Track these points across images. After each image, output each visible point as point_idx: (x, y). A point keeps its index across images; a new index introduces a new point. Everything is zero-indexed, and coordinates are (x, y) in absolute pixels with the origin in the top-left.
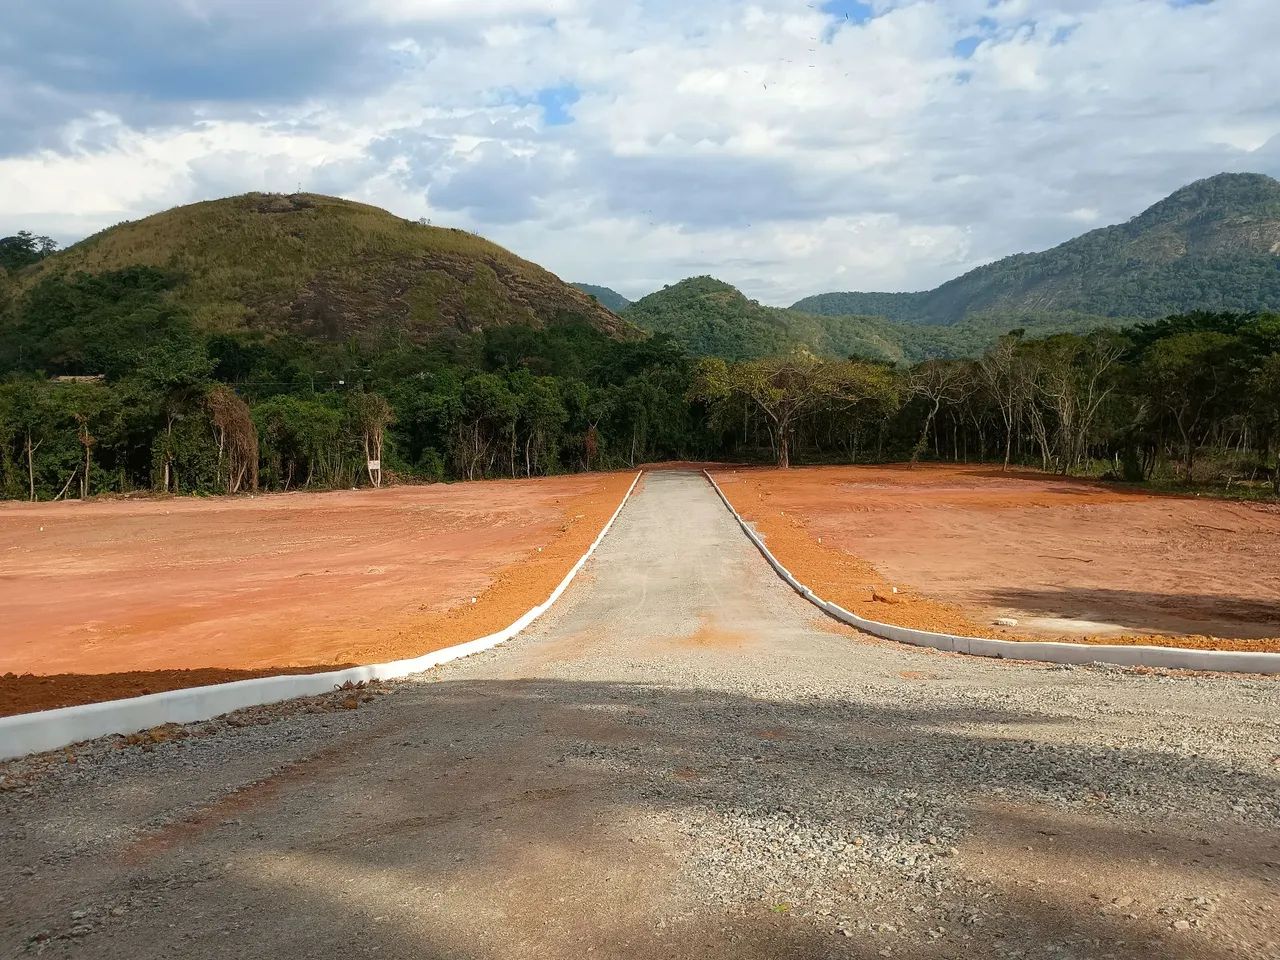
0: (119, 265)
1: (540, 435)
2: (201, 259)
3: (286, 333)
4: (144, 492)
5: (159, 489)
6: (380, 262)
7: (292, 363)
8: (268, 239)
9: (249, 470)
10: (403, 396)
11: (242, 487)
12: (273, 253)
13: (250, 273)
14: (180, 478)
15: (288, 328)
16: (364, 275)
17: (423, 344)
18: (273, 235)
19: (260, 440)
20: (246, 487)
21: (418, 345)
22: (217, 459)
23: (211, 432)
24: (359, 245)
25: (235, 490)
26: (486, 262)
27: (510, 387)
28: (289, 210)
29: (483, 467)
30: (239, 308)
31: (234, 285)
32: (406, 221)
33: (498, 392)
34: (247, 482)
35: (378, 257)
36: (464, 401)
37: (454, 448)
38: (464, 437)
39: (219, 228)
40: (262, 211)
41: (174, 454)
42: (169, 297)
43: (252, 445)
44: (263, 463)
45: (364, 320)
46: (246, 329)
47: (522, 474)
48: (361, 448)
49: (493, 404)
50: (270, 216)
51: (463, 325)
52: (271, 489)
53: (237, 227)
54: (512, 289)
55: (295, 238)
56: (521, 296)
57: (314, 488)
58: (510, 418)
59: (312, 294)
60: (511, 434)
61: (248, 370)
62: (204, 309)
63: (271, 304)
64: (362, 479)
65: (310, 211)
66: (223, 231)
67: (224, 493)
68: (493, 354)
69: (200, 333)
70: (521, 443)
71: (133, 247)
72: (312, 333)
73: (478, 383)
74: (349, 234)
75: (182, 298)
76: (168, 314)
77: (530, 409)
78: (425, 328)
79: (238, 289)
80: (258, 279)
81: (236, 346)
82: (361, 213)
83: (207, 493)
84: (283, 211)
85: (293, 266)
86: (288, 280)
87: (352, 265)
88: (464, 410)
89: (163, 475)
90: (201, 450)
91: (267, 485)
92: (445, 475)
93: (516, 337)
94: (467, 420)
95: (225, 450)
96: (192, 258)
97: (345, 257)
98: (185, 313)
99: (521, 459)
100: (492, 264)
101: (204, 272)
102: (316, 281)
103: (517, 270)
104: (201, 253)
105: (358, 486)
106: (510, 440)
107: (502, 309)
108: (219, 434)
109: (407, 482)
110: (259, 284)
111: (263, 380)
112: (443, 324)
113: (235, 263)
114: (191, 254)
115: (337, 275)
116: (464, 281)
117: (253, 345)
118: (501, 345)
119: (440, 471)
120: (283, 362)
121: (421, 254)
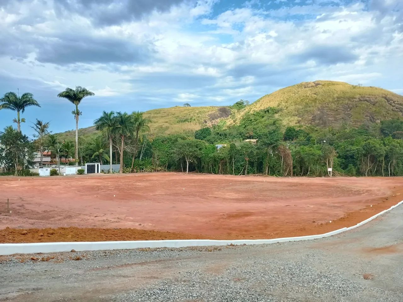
0: (264, 107)
1: (394, 161)
2: (286, 104)
3: (310, 125)
4: (261, 174)
5: (265, 174)
6: (343, 100)
7: (311, 135)
8: (306, 96)
9: (290, 169)
10: (343, 146)
11: (288, 174)
12: (307, 100)
13: (301, 107)
14: (271, 171)
15: (311, 123)
16: (337, 105)
17: (357, 127)
18: (308, 94)
19: (294, 160)
20: (289, 175)
21: (355, 128)
22: (281, 166)
23: (279, 158)
24: (336, 95)
25: (286, 175)
26: (383, 97)
27: (384, 143)
28: (314, 86)
29: (371, 172)
30: (296, 118)
31: (295, 111)
32: (353, 86)
33: (378, 146)
34: (290, 173)
35: (342, 99)
36: (364, 149)
37: (360, 165)
38: (364, 161)
39: (292, 94)
40: (305, 87)
41: (269, 164)
42: (277, 116)
43: (291, 162)
44: (294, 167)
45: (336, 120)
46: (298, 124)
47: (387, 175)
48: (326, 164)
49: (375, 150)
50: (307, 89)
51: (372, 120)
52: (297, 175)
53: (297, 93)
54: (393, 106)
55: (315, 95)
56: (397, 109)
57: (310, 176)
58: (382, 155)
59: (319, 112)
60: (382, 160)
61: (297, 137)
62: (286, 119)
63: (306, 116)
64: (326, 174)
65: (320, 86)
66: (293, 95)
67: (282, 176)
68: (384, 130)
69: (284, 126)
70: (386, 164)
71: (268, 102)
72: (318, 125)
73: (369, 143)
74: (332, 92)
75: (280, 116)
76: (276, 121)
77: (390, 152)
78: (358, 122)
79: (296, 112)
80: (302, 109)
81: (294, 130)
82: (337, 84)
83: (278, 176)
84: (312, 87)
85: (313, 104)
86: (312, 108)
87: (333, 102)
88: (364, 152)
89: (266, 170)
90: (276, 163)
91: (295, 174)
92: (356, 174)
93: (393, 124)
94: (365, 155)
95: (283, 163)
96: (284, 104)
97: (331, 100)
98: (281, 120)
99: (386, 170)
100: (385, 98)
101: (287, 107)
102: (321, 108)
103: (395, 99)
104: (286, 102)
105: (325, 176)
106: (382, 163)
107: (388, 113)
108: (282, 158)
109: (342, 175)
110: (302, 110)
111: (301, 140)
112: (364, 120)
113: (296, 104)
114: (284, 103)
115: (327, 106)
116: (374, 105)
117: (299, 129)
118: (387, 127)
119: (354, 173)
120: (308, 134)
121: (358, 96)
